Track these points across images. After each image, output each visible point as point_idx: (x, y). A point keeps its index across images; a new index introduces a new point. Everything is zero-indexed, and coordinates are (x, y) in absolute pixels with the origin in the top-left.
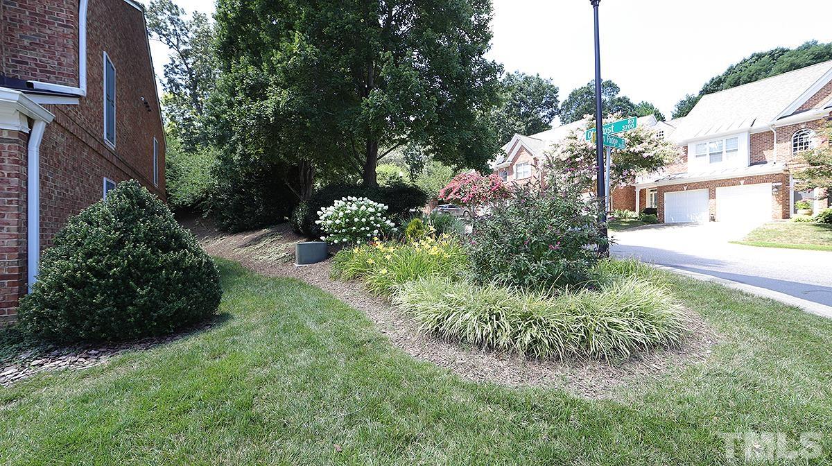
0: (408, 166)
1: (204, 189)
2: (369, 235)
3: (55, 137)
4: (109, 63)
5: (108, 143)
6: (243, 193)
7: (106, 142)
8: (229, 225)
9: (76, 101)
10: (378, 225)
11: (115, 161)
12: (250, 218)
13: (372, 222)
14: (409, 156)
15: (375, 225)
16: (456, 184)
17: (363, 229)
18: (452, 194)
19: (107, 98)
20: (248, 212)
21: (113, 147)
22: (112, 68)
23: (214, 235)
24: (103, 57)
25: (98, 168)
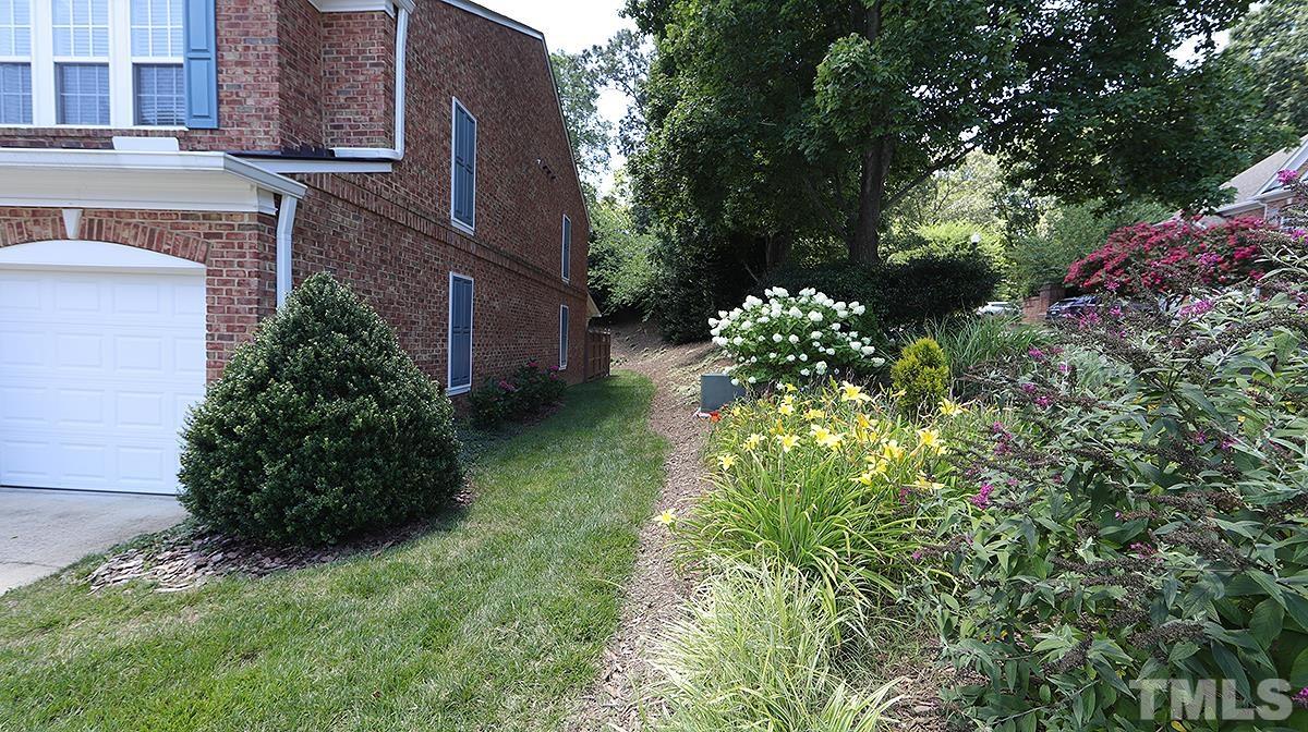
0: (1002, 223)
1: (645, 282)
2: (805, 372)
3: (340, 220)
4: (463, 112)
5: (457, 224)
6: (690, 286)
7: (453, 224)
8: (673, 333)
9: (387, 168)
10: (831, 351)
11: (473, 248)
12: (697, 323)
13: (816, 344)
14: (1006, 202)
15: (821, 349)
16: (1116, 248)
17: (791, 358)
18: (1101, 273)
19: (456, 162)
20: (695, 315)
21: (469, 230)
22: (468, 117)
23: (655, 347)
24: (451, 105)
25: (436, 259)
